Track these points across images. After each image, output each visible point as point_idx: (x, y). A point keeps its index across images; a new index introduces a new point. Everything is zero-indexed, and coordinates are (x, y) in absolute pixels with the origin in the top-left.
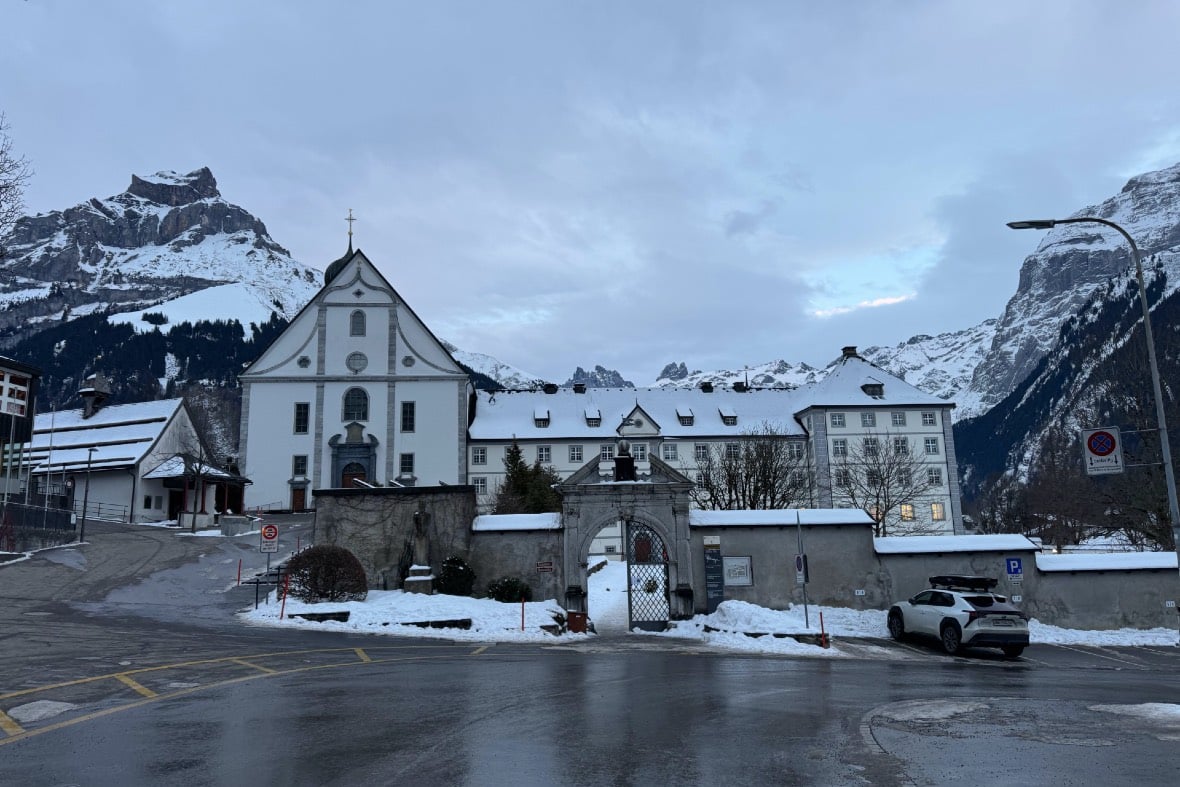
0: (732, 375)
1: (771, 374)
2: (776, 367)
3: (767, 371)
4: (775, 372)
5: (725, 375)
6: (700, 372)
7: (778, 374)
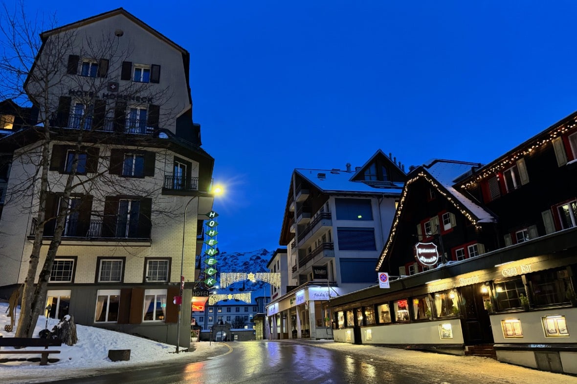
0: (241, 255)
1: (259, 255)
2: (262, 252)
3: (258, 254)
4: (261, 255)
5: (237, 255)
6: (225, 253)
7: (263, 256)
